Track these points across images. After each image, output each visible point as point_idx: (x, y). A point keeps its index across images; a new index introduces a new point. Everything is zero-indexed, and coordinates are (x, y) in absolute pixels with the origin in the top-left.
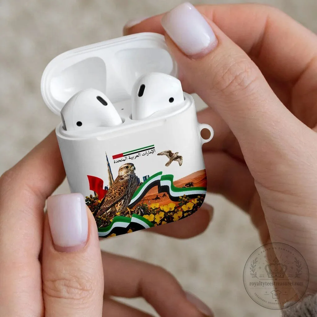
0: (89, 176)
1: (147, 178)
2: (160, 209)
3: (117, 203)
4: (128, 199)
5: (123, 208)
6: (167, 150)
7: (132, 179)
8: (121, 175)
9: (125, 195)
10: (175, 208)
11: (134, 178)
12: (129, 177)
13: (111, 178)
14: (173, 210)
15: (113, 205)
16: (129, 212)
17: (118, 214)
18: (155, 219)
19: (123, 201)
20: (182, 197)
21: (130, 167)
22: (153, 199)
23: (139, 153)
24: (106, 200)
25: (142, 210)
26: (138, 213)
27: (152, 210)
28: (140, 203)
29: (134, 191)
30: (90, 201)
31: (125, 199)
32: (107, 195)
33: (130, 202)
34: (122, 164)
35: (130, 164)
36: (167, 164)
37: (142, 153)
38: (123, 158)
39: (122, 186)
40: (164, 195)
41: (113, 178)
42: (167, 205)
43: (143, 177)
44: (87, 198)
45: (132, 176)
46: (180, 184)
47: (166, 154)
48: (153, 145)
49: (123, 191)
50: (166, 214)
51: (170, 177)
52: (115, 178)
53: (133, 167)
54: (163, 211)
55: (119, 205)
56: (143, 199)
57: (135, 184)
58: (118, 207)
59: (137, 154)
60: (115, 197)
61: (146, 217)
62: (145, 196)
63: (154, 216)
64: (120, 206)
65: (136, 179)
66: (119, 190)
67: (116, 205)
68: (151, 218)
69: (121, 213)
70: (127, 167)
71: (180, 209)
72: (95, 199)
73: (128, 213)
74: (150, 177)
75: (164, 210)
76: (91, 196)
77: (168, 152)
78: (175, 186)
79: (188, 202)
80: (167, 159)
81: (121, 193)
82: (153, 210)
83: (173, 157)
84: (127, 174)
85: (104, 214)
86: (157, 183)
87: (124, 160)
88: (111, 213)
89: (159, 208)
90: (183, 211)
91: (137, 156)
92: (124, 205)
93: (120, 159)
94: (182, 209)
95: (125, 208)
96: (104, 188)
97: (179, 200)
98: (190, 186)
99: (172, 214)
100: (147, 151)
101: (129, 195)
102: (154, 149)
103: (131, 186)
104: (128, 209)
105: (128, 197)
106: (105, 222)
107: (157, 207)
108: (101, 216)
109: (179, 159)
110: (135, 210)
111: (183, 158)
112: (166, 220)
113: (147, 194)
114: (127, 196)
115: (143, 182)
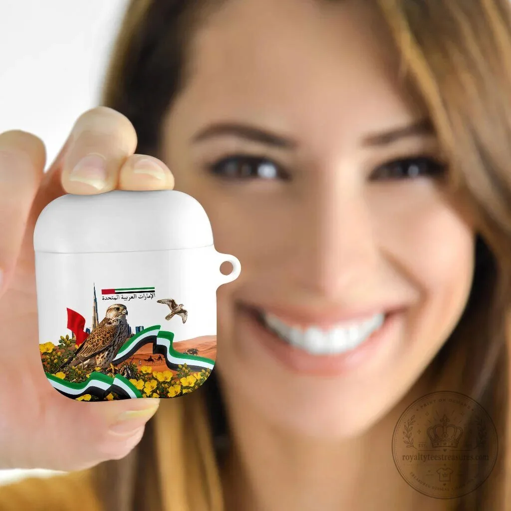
0: (68, 310)
1: (141, 330)
2: (153, 376)
3: (99, 353)
4: (114, 352)
5: (105, 363)
6: (171, 298)
7: (121, 326)
8: (108, 317)
9: (110, 346)
10: (172, 379)
11: (124, 326)
12: (118, 323)
13: (96, 318)
14: (169, 380)
15: (93, 356)
16: (111, 369)
17: (98, 369)
18: (145, 387)
19: (107, 353)
20: (182, 365)
21: (121, 310)
22: (145, 360)
23: (135, 294)
24: (85, 347)
25: (129, 372)
26: (123, 374)
27: (142, 374)
28: (128, 361)
29: (122, 343)
30: (65, 343)
31: (109, 351)
32: (88, 339)
33: (115, 356)
34: (112, 303)
35: (123, 305)
36: (168, 317)
37: (138, 295)
38: (115, 296)
39: (108, 333)
40: (160, 358)
41: (98, 319)
42: (162, 372)
43: (136, 327)
44: (62, 338)
45: (122, 323)
46: (181, 348)
47: (168, 303)
48: (154, 288)
49: (108, 340)
50: (159, 383)
51: (169, 336)
52: (100, 321)
53: (125, 311)
54: (156, 379)
55: (100, 357)
56: (132, 357)
57: (125, 334)
58: (99, 360)
59: (132, 295)
60: (97, 345)
61: (133, 381)
62: (136, 353)
63: (143, 382)
64: (101, 360)
65: (127, 328)
66: (103, 338)
67: (97, 356)
68: (140, 385)
69: (101, 369)
70: (118, 309)
71: (178, 382)
72: (71, 341)
73: (110, 371)
74: (144, 329)
75: (158, 379)
76: (67, 337)
77: (170, 301)
78: (175, 349)
79: (189, 375)
80: (169, 311)
81: (106, 342)
82: (144, 375)
83: (176, 309)
84: (117, 318)
85: (80, 365)
86: (152, 339)
87: (115, 299)
88: (89, 365)
89: (152, 373)
90: (182, 385)
91: (132, 298)
92: (107, 359)
93: (110, 296)
94: (181, 382)
95: (108, 363)
96: (85, 330)
97: (178, 369)
98: (193, 353)
99: (167, 386)
100: (145, 294)
101: (116, 348)
102: (154, 293)
103: (119, 336)
104: (111, 365)
105: (114, 349)
106: (79, 376)
107: (149, 371)
108: (75, 366)
109: (183, 314)
110: (120, 370)
111: (188, 314)
112: (158, 392)
113: (138, 351)
114: (112, 348)
115: (135, 333)
